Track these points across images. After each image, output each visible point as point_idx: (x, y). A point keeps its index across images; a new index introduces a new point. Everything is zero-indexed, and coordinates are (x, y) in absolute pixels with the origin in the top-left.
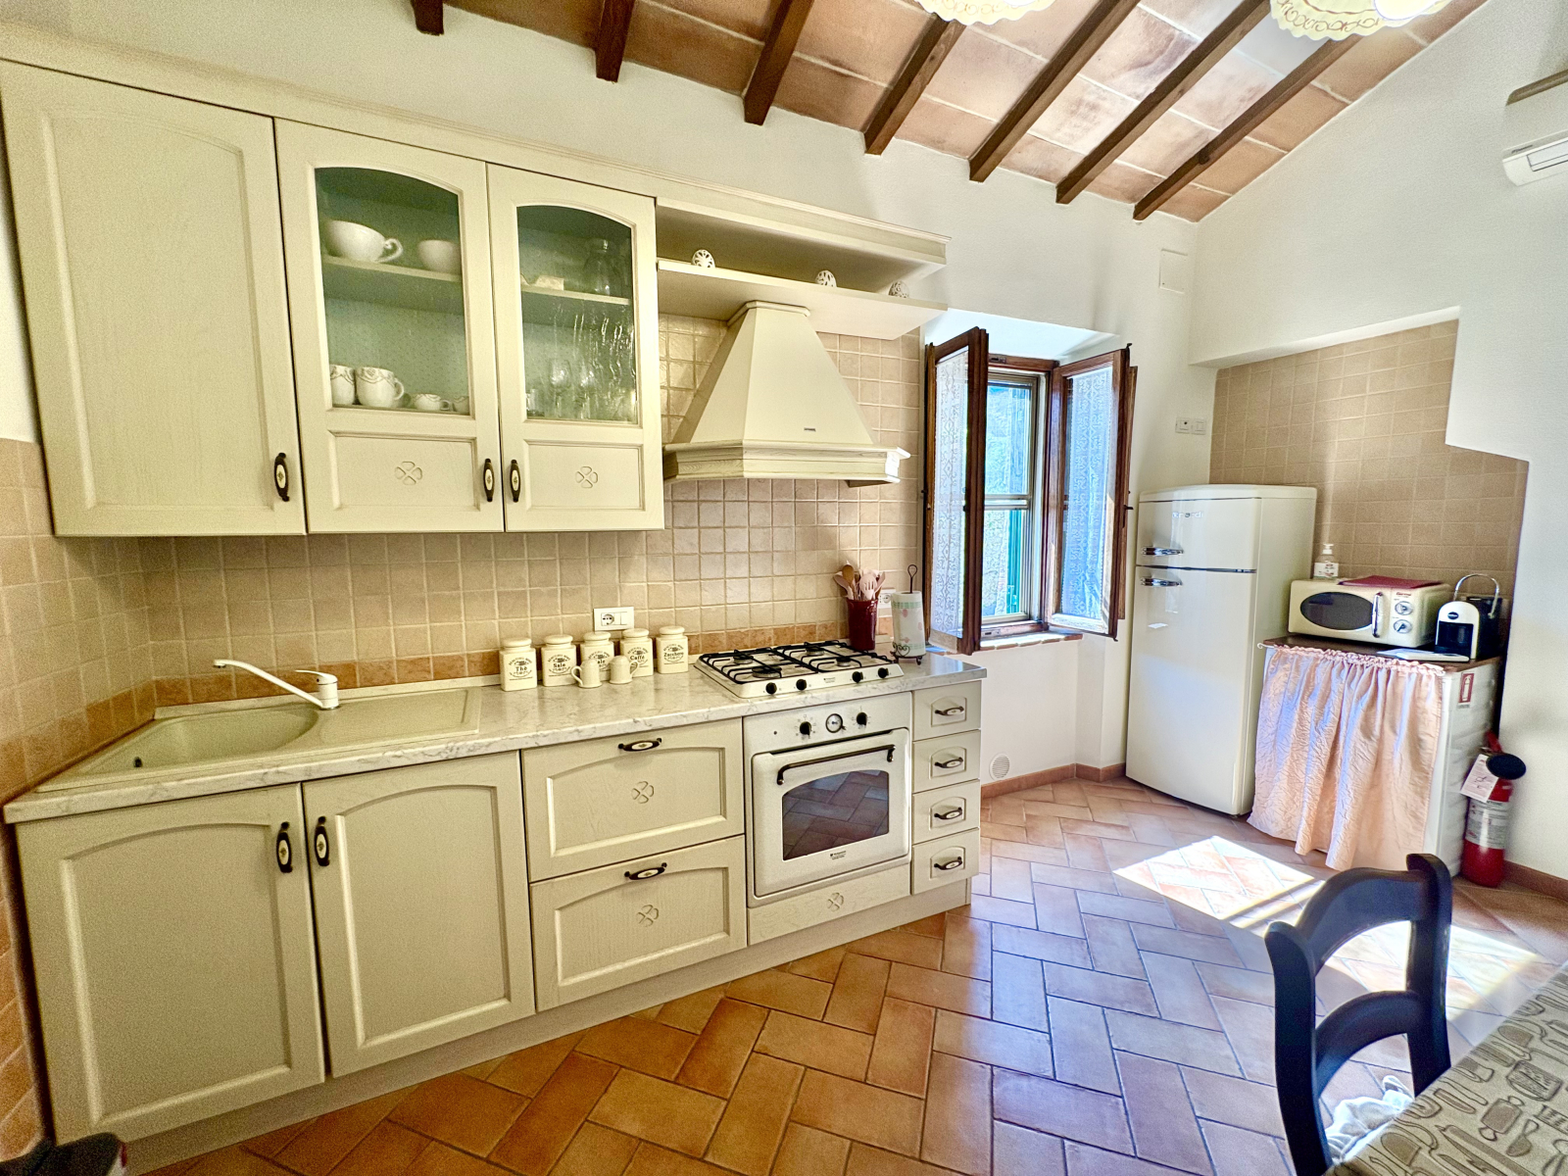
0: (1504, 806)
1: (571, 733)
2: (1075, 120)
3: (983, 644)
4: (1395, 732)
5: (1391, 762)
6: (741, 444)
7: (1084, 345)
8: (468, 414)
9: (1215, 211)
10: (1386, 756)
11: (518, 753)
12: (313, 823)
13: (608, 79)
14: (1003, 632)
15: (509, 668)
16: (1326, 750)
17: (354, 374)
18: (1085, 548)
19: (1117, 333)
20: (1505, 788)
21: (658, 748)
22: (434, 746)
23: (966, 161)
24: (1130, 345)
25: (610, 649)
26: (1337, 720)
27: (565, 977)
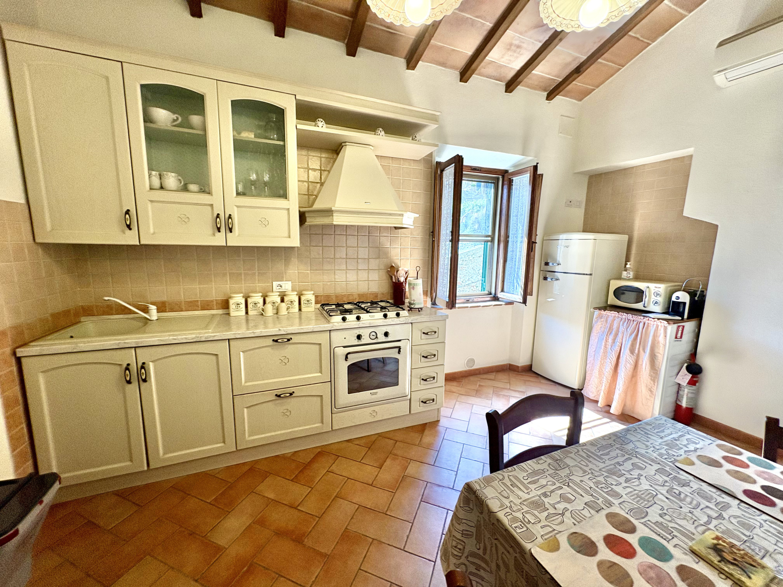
0: (694, 387)
1: (250, 333)
2: (510, 53)
3: (457, 306)
4: (644, 352)
5: (642, 365)
6: (331, 209)
7: (519, 163)
8: (209, 193)
9: (588, 97)
10: (640, 362)
11: (228, 340)
12: (140, 365)
13: (280, 36)
14: (475, 300)
15: (232, 306)
16: (615, 359)
17: (160, 175)
18: (515, 261)
19: (535, 157)
20: (695, 379)
21: (291, 342)
22: (190, 336)
23: (458, 73)
24: (537, 163)
25: (279, 300)
26: (620, 345)
27: (249, 436)
